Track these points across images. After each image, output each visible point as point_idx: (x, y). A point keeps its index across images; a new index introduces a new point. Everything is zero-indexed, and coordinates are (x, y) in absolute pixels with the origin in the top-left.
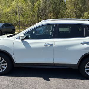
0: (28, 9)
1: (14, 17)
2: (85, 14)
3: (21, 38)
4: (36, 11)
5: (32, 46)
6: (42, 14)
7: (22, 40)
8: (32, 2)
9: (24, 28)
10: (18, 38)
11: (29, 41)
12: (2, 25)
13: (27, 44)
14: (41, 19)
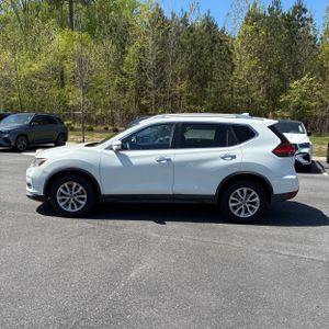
0: (102, 65)
1: (55, 92)
2: (292, 86)
3: (114, 147)
4: (133, 72)
5: (134, 161)
6: (150, 83)
7: (117, 151)
8: (118, 42)
9: (91, 130)
10: (110, 148)
11: (129, 153)
12: (30, 119)
13: (124, 159)
14: (147, 99)
